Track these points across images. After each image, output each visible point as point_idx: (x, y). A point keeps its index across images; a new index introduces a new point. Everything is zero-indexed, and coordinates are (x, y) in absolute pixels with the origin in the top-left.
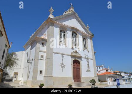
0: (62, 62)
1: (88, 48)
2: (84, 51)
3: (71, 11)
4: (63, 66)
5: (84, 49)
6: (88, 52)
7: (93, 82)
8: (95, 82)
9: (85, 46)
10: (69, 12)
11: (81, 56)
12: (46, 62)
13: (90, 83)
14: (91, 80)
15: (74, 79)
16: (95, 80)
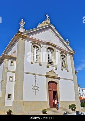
0: (35, 84)
1: (67, 67)
2: (62, 70)
3: (46, 23)
4: (35, 88)
5: (63, 68)
6: (68, 71)
7: (73, 107)
8: (76, 108)
9: (64, 64)
10: (44, 24)
11: (58, 76)
12: (15, 84)
13: (70, 108)
14: (71, 105)
15: (49, 105)
16: (75, 105)
